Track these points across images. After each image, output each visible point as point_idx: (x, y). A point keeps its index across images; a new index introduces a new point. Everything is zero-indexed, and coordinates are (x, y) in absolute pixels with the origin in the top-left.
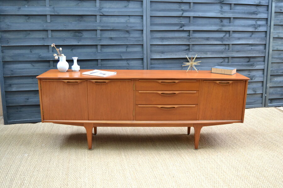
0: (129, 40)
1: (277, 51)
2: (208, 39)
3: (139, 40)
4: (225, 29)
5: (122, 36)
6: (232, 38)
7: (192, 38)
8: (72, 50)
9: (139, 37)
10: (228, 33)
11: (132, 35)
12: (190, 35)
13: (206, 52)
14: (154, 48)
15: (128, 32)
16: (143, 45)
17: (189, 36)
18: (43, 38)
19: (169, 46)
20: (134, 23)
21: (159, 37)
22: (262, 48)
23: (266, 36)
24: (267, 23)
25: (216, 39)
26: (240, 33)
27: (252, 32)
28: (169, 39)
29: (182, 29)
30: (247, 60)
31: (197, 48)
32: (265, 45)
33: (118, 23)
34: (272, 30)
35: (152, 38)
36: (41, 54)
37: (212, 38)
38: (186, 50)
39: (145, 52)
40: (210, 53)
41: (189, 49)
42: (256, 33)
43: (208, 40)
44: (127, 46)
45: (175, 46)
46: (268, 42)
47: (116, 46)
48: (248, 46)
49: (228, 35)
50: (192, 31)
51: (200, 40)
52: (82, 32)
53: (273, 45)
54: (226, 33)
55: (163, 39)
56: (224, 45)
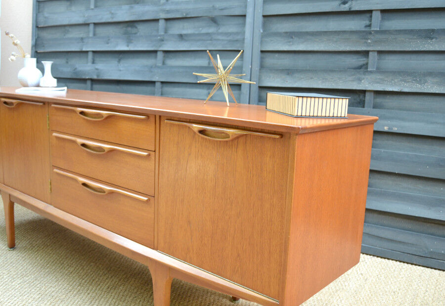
0: (215, 40)
2: (429, 34)
3: (237, 40)
7: (377, 31)
9: (237, 34)
11: (222, 29)
12: (372, 24)
13: (420, 77)
14: (270, 60)
15: (214, 20)
17: (369, 27)
18: (82, 39)
29: (345, 8)
31: (392, 62)
35: (267, 35)
36: (77, 66)
38: (359, 67)
41: (365, 66)
43: (431, 38)
50: (379, 13)
55: (293, 35)
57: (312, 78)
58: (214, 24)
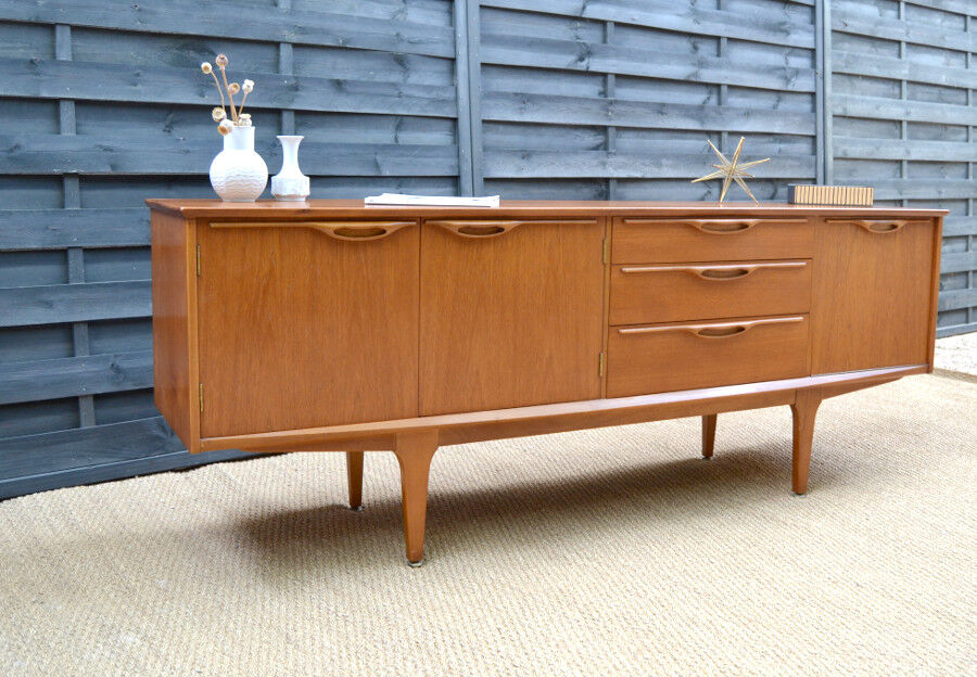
0: (408, 96)
1: (844, 162)
2: (661, 109)
3: (444, 101)
4: (708, 76)
5: (380, 78)
6: (728, 109)
7: (616, 101)
8: (168, 129)
9: (442, 88)
10: (715, 90)
11: (414, 79)
12: (609, 92)
13: (657, 158)
14: (498, 137)
15: (400, 61)
16: (455, 120)
17: (604, 93)
18: (32, 62)
19: (543, 130)
20: (421, 27)
21: (509, 90)
22: (803, 148)
23: (814, 110)
24: (814, 65)
25: (685, 110)
26: (746, 92)
27: (778, 91)
28: (545, 103)
29: (582, 66)
30: (769, 189)
31: (628, 141)
32: (814, 138)
33: (363, 20)
34: (829, 90)
35: (489, 95)
36: (21, 140)
37: (675, 106)
38: (596, 148)
39: (465, 150)
40: (670, 162)
41: (604, 146)
42: (788, 97)
43: (662, 114)
44: (400, 121)
45: (563, 131)
46: (820, 130)
47: (356, 119)
48: (770, 142)
49: (713, 100)
50: (613, 77)
51: (639, 110)
52: (214, 50)
53: (833, 139)
54: (710, 93)
55: (525, 99)
56: (704, 136)
57: (553, 164)
58: (399, 68)
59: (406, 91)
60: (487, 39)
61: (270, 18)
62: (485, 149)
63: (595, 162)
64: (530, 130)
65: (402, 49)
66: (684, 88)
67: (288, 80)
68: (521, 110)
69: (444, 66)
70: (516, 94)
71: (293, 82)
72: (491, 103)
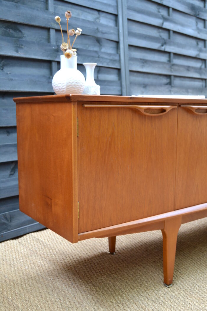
0: (102, 58)
3: (115, 61)
4: (202, 56)
5: (91, 48)
10: (204, 62)
11: (103, 50)
12: (171, 61)
13: (187, 89)
15: (98, 41)
16: (119, 70)
17: (169, 61)
19: (150, 76)
20: (106, 26)
21: (138, 57)
25: (195, 69)
28: (151, 64)
33: (83, 20)
37: (192, 68)
38: (167, 84)
39: (124, 83)
41: (170, 83)
43: (189, 71)
44: (99, 69)
49: (204, 66)
50: (173, 54)
51: (181, 69)
54: (202, 63)
55: (144, 62)
56: (200, 81)
58: (98, 44)
59: (102, 55)
60: (131, 34)
61: (46, 16)
62: (131, 83)
63: (167, 90)
64: (145, 75)
65: (99, 35)
66: (194, 60)
67: (54, 47)
68: (143, 67)
69: (114, 45)
70: (141, 59)
71: (56, 48)
72: (131, 62)
